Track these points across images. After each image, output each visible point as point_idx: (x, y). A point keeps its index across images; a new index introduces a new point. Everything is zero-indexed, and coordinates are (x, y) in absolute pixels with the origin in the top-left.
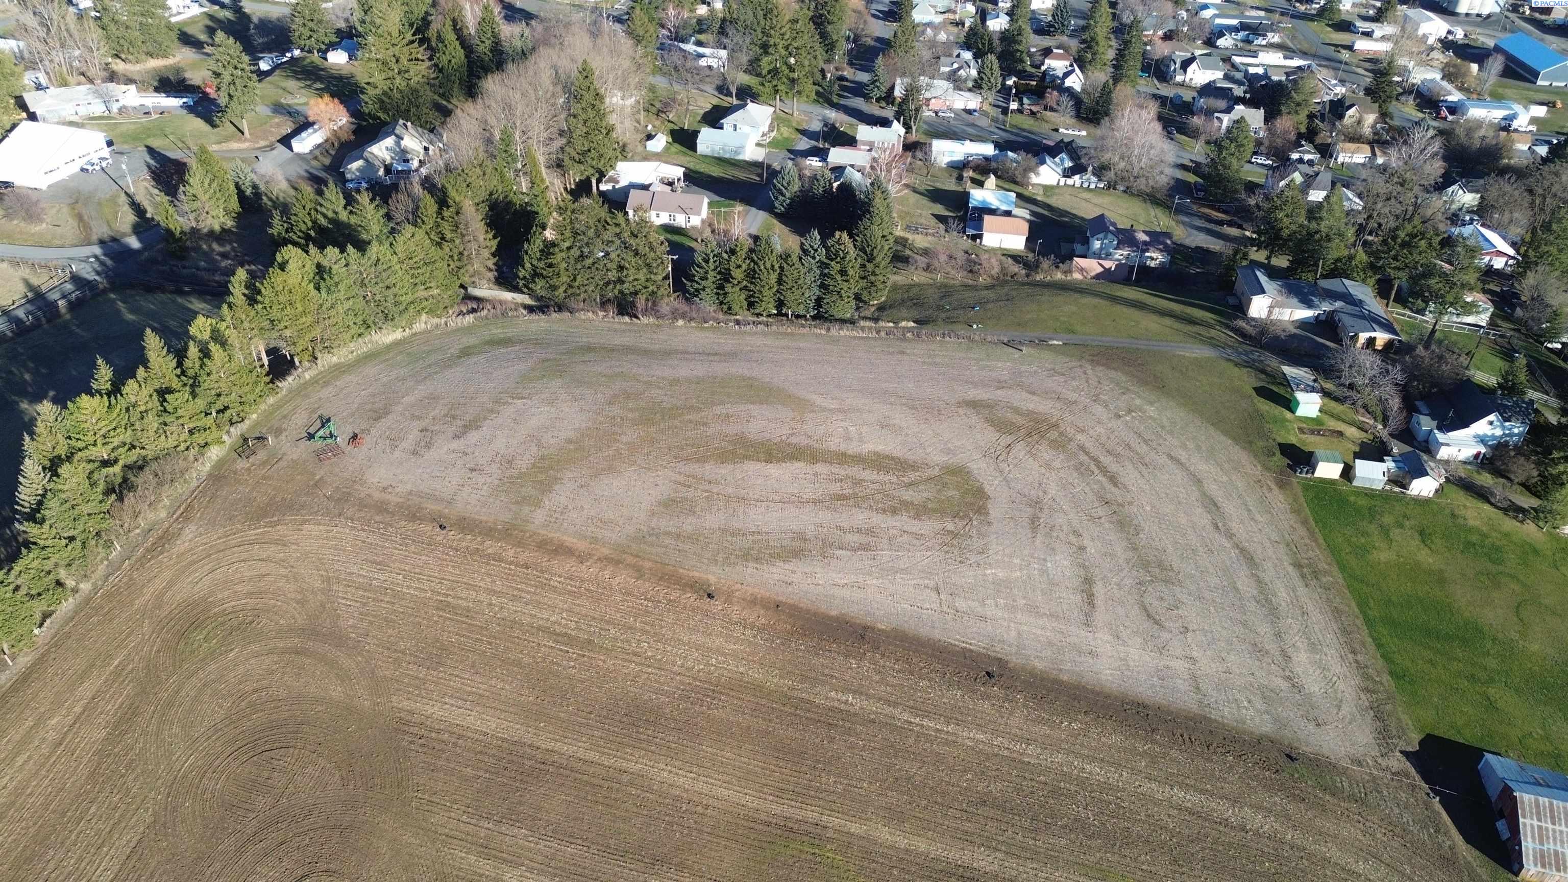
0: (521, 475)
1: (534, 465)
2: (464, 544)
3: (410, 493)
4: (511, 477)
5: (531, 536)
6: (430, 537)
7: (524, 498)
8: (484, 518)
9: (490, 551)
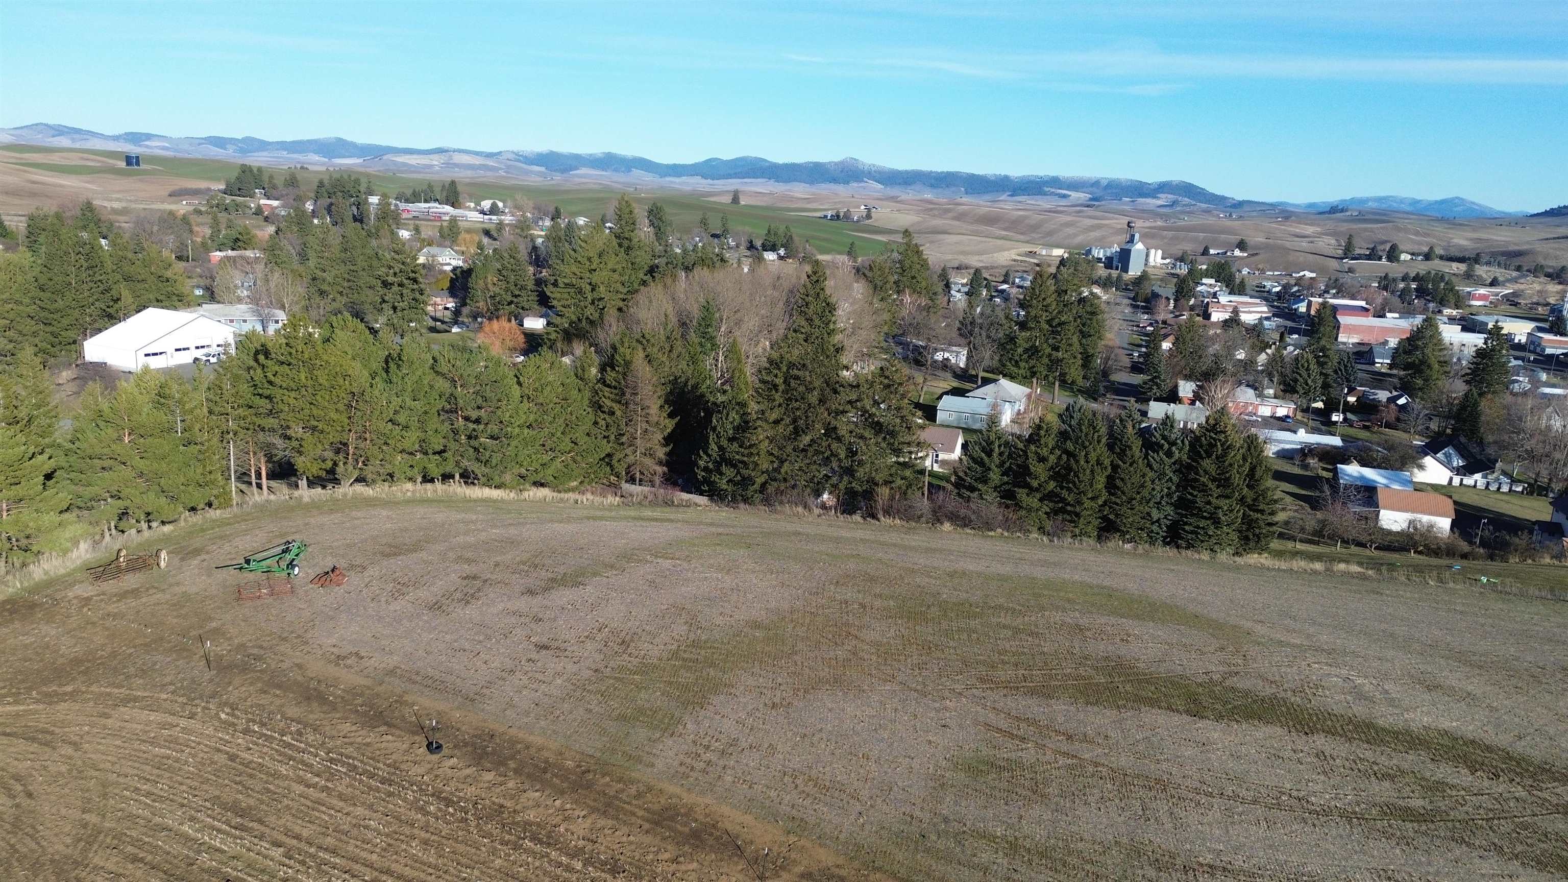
0: (645, 669)
1: (675, 655)
2: (471, 791)
3: (392, 672)
4: (621, 669)
5: (639, 795)
6: (395, 766)
7: (641, 711)
8: (537, 740)
9: (531, 815)
